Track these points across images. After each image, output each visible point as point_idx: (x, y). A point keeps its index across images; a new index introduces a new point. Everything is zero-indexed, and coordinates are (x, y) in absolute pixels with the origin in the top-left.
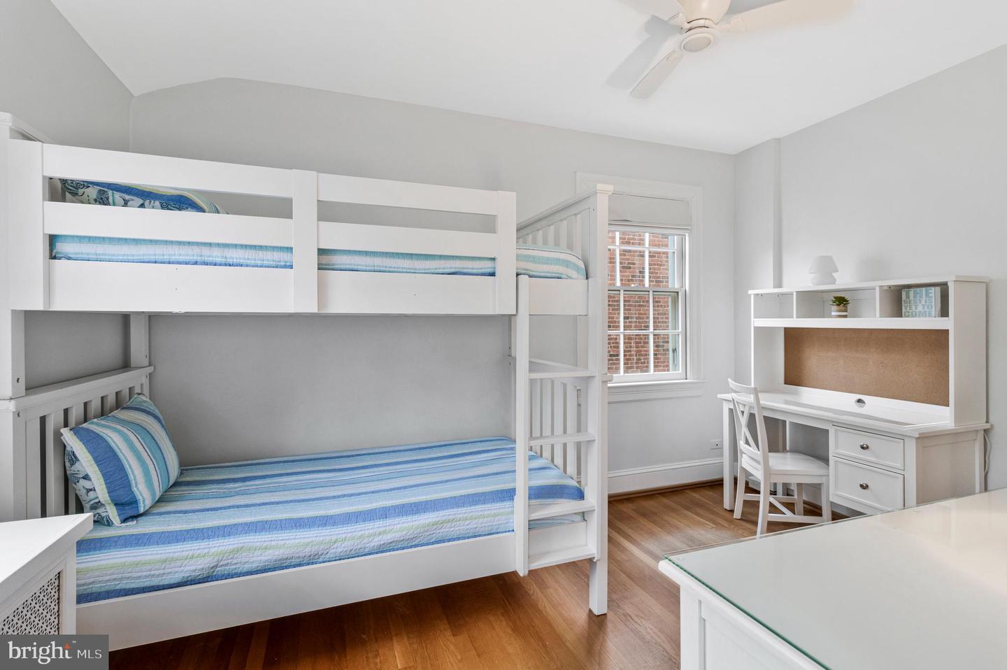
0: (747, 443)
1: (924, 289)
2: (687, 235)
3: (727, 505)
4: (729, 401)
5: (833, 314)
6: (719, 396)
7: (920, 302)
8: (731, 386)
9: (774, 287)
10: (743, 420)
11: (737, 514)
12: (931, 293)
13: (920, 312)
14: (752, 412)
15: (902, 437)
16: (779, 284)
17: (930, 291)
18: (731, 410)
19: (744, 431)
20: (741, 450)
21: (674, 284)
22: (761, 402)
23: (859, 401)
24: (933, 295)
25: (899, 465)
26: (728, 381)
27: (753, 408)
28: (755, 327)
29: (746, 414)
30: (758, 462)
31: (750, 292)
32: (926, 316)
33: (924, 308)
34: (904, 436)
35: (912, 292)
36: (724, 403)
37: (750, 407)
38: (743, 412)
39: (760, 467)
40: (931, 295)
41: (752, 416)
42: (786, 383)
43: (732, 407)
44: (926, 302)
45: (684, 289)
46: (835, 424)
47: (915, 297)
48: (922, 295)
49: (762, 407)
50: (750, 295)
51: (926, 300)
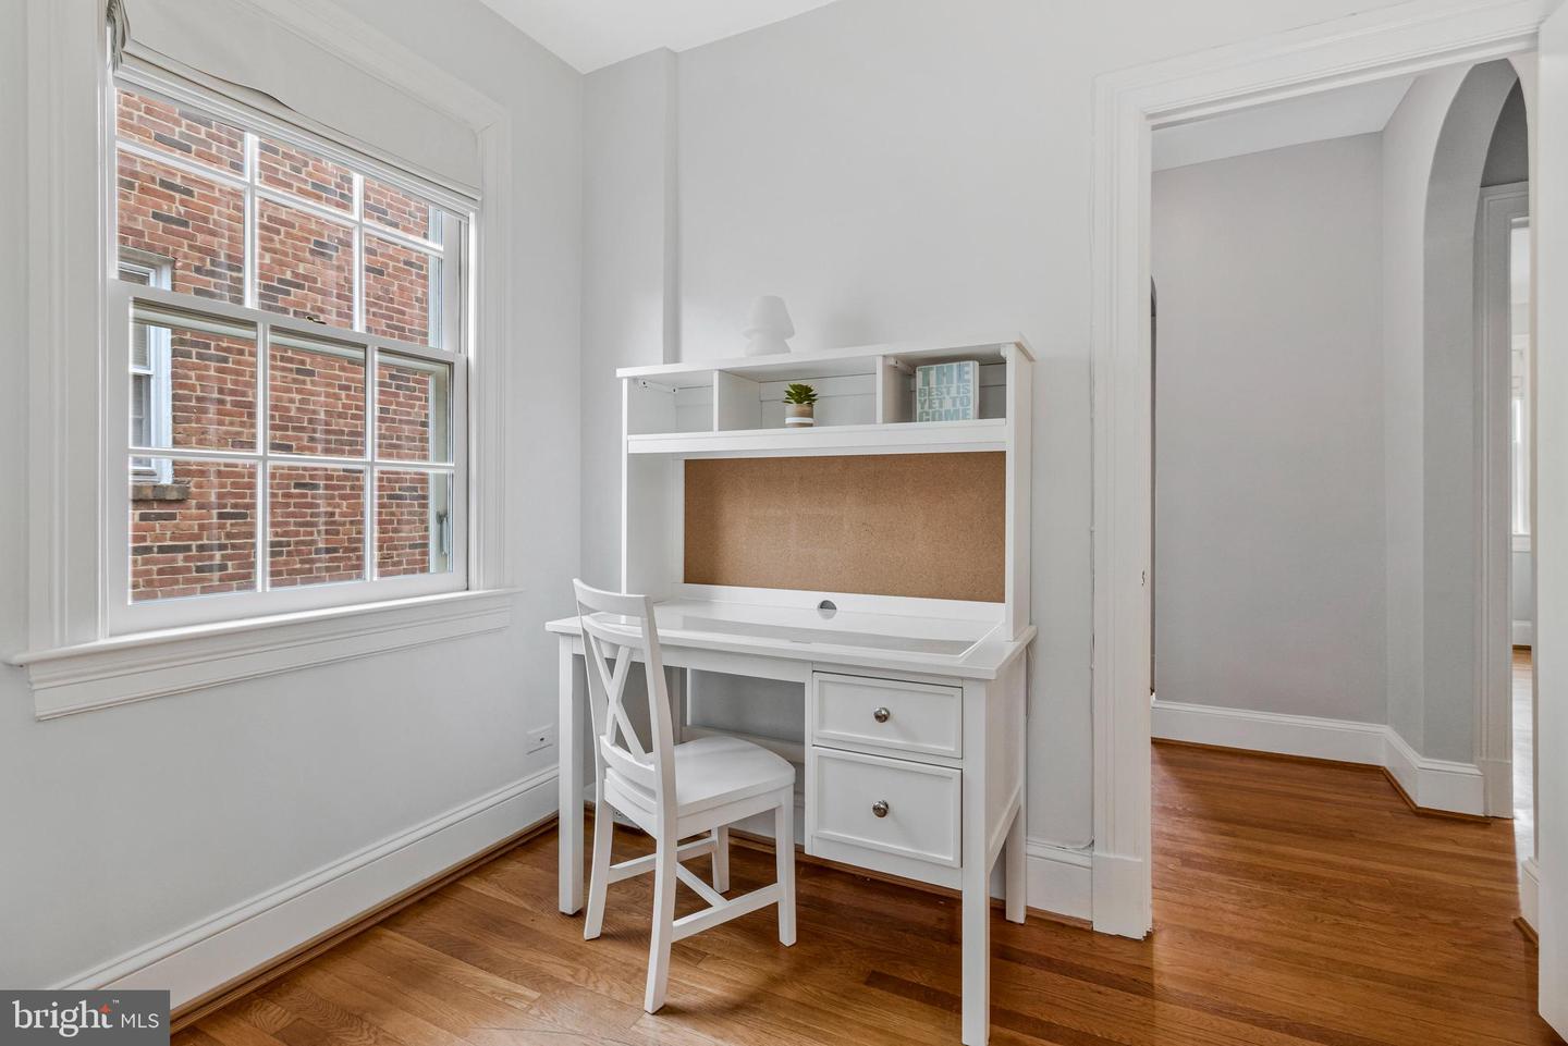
0: (620, 740)
1: (955, 365)
2: (472, 215)
3: (567, 904)
4: (573, 636)
5: (789, 420)
6: (551, 626)
7: (948, 393)
8: (580, 597)
9: (665, 362)
10: (613, 686)
11: (593, 926)
12: (967, 373)
13: (947, 411)
14: (636, 659)
15: (954, 683)
16: (673, 354)
17: (966, 369)
18: (578, 659)
19: (611, 713)
20: (602, 758)
21: (439, 343)
22: (661, 632)
23: (825, 605)
24: (969, 377)
25: (951, 748)
26: (572, 585)
27: (641, 650)
28: (632, 457)
29: (621, 668)
30: (651, 793)
31: (620, 372)
32: (958, 419)
33: (954, 405)
34: (962, 679)
35: (934, 371)
36: (561, 640)
37: (632, 650)
38: (611, 663)
39: (656, 804)
40: (966, 377)
41: (637, 670)
42: (687, 581)
43: (583, 651)
44: (958, 393)
45: (464, 356)
46: (819, 667)
47: (939, 381)
48: (952, 376)
49: (662, 645)
50: (621, 379)
51: (958, 387)
